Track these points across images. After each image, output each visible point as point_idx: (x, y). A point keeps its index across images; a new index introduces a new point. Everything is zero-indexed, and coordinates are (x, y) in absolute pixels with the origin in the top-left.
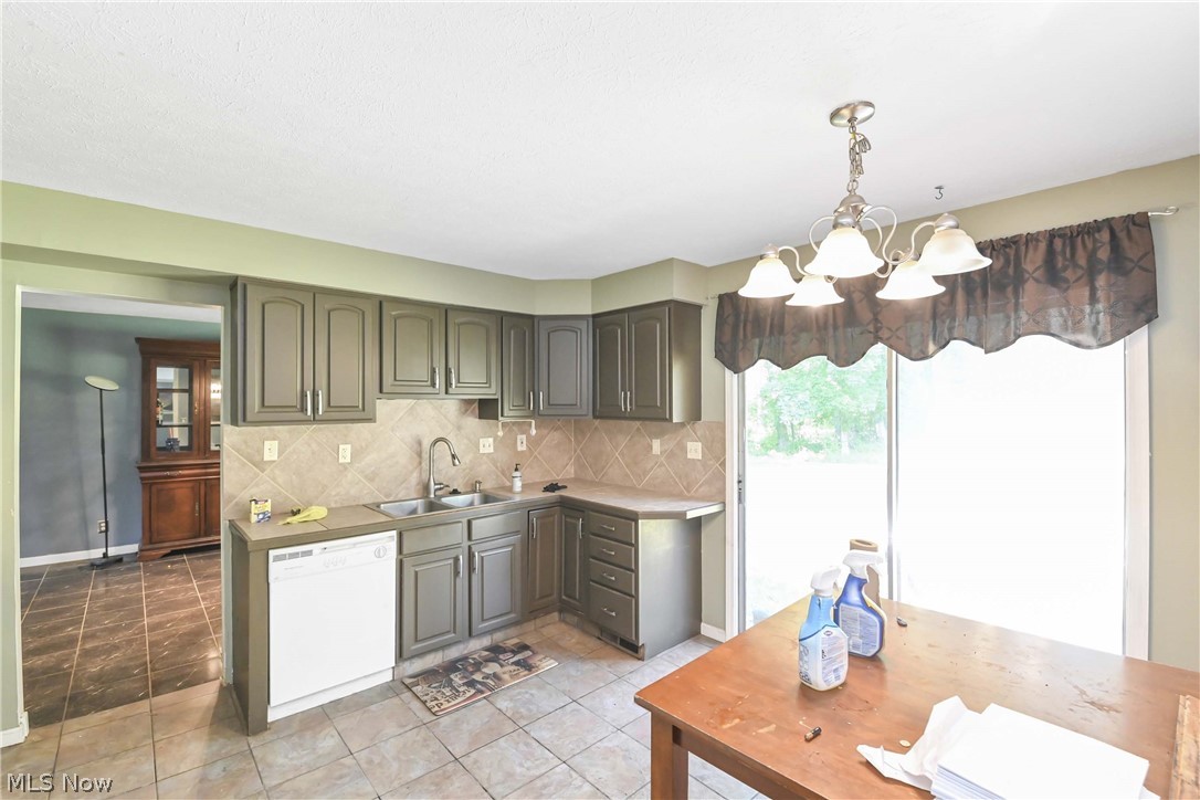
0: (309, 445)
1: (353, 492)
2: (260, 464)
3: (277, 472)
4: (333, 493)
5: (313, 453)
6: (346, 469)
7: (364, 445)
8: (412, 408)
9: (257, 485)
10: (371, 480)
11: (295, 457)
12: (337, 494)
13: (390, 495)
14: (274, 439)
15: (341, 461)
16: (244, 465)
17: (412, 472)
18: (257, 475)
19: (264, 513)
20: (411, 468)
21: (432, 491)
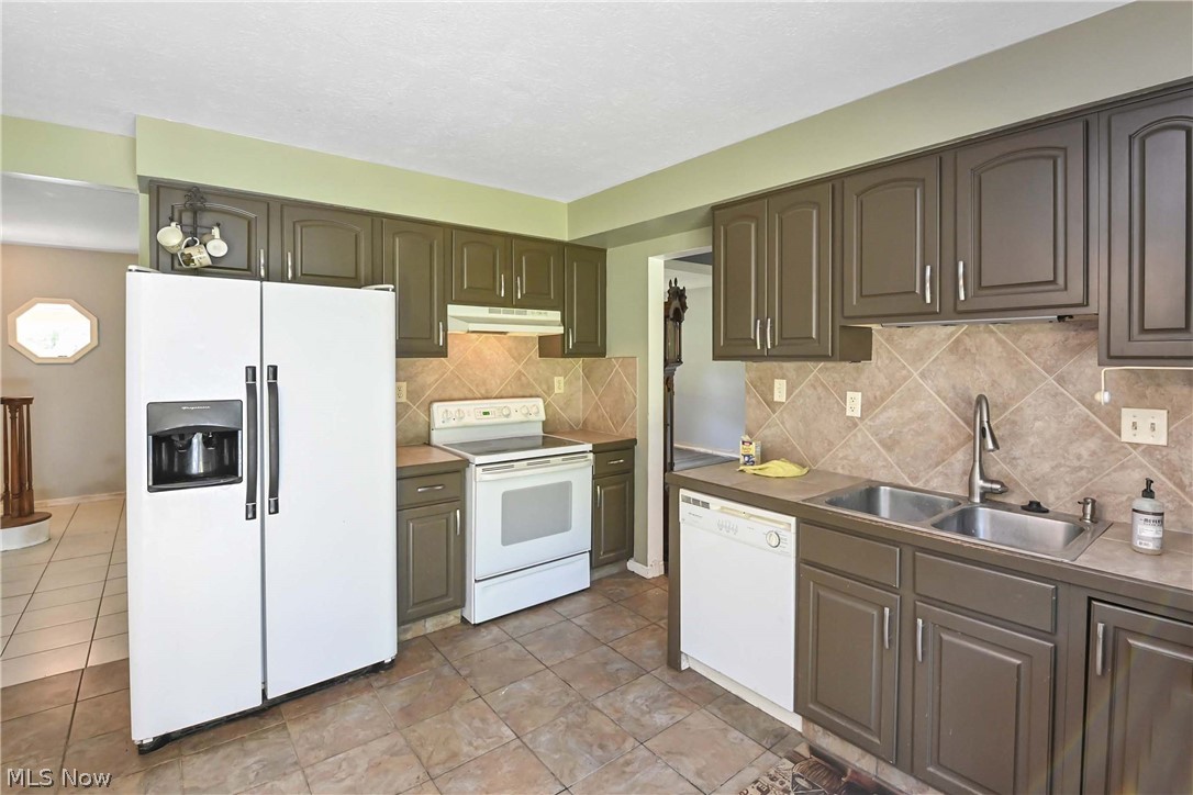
0: (815, 389)
1: (863, 459)
2: (771, 404)
3: (785, 416)
4: (841, 455)
5: (819, 399)
6: (855, 425)
7: (878, 394)
8: (958, 341)
9: (769, 426)
10: (889, 448)
11: (801, 401)
12: (845, 458)
13: (915, 479)
14: (783, 378)
15: (849, 413)
16: (759, 402)
17: (954, 450)
18: (769, 416)
19: (748, 456)
20: (952, 442)
21: (977, 492)
